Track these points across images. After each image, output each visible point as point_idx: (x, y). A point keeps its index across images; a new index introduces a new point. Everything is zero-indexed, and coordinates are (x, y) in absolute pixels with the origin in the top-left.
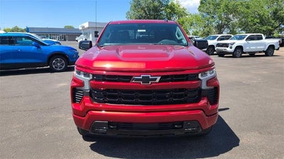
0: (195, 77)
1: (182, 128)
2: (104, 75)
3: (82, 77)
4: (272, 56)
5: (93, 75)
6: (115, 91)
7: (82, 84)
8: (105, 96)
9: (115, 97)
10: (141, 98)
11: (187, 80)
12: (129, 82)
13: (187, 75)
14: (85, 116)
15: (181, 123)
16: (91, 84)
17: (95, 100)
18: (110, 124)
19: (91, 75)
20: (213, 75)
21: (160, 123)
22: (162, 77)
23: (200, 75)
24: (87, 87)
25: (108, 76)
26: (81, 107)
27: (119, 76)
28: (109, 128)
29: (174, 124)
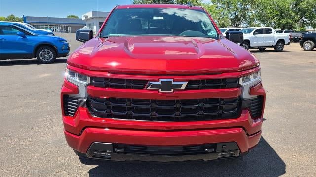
0: (235, 83)
1: (214, 152)
2: (107, 79)
3: (76, 80)
4: (282, 51)
5: (92, 78)
6: (123, 100)
7: (76, 90)
8: (108, 107)
9: (123, 109)
10: (159, 111)
11: (224, 87)
12: (142, 88)
13: (224, 79)
14: (80, 135)
15: (214, 146)
16: (88, 91)
17: (95, 113)
18: (115, 146)
19: (88, 79)
20: (257, 79)
21: (184, 146)
22: (190, 82)
23: (241, 79)
24: (83, 94)
25: (112, 80)
26: (75, 122)
27: (129, 80)
28: (114, 152)
29: (204, 146)
